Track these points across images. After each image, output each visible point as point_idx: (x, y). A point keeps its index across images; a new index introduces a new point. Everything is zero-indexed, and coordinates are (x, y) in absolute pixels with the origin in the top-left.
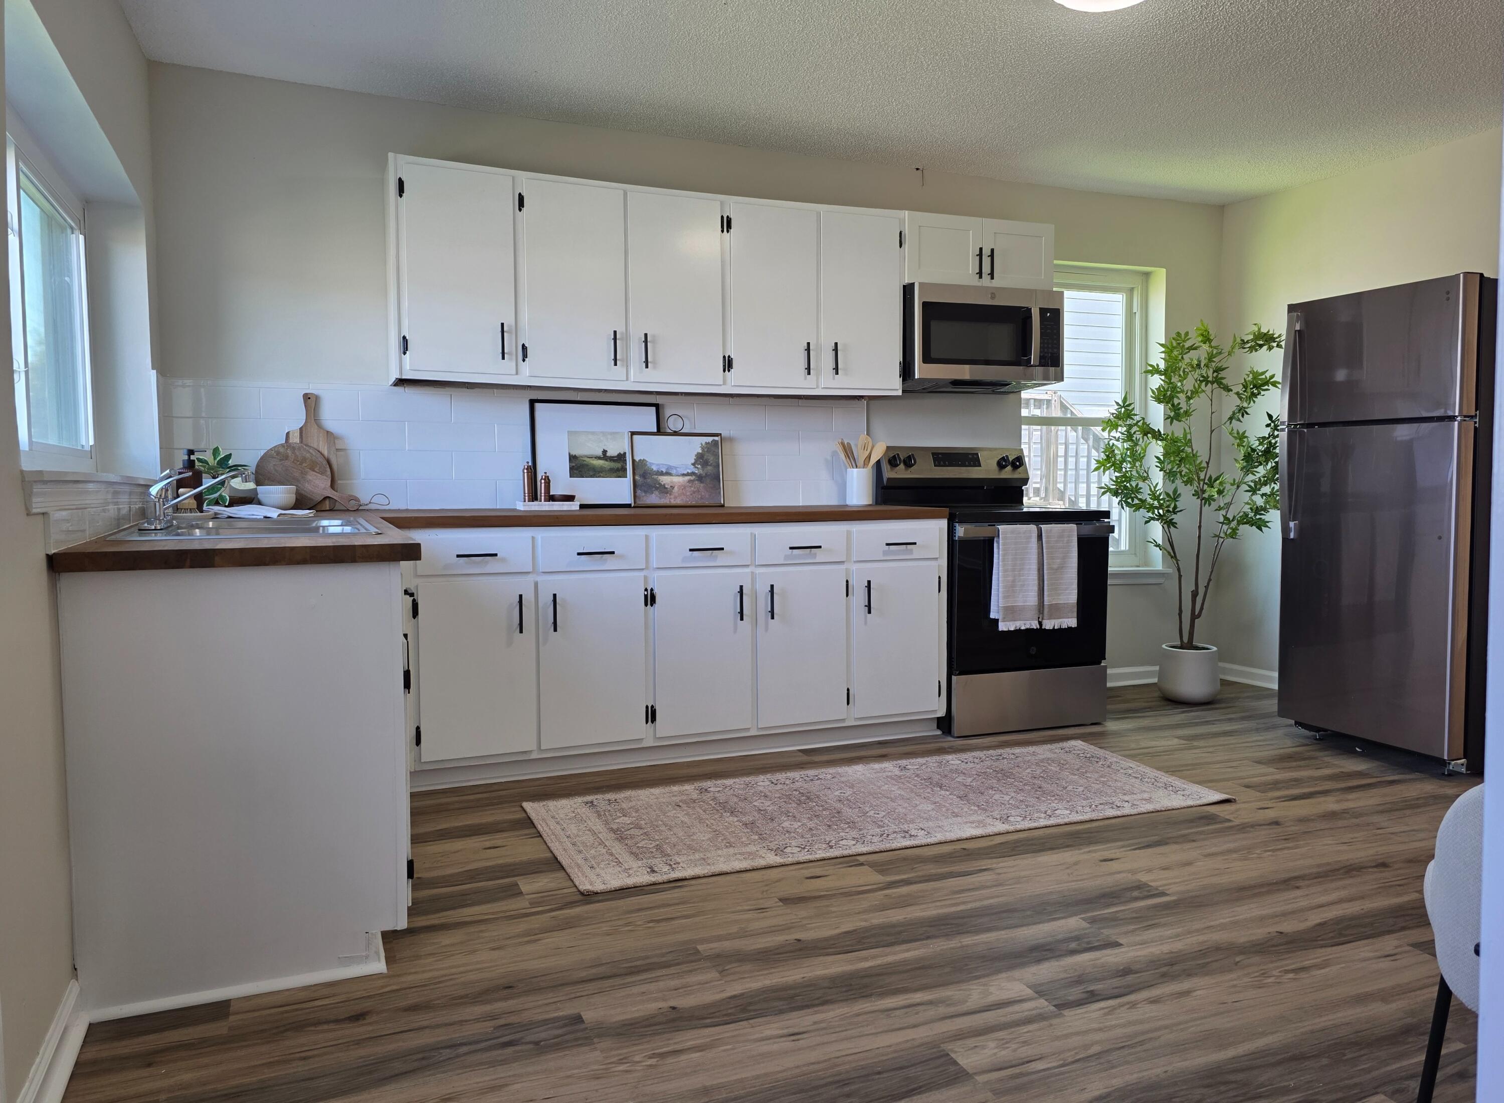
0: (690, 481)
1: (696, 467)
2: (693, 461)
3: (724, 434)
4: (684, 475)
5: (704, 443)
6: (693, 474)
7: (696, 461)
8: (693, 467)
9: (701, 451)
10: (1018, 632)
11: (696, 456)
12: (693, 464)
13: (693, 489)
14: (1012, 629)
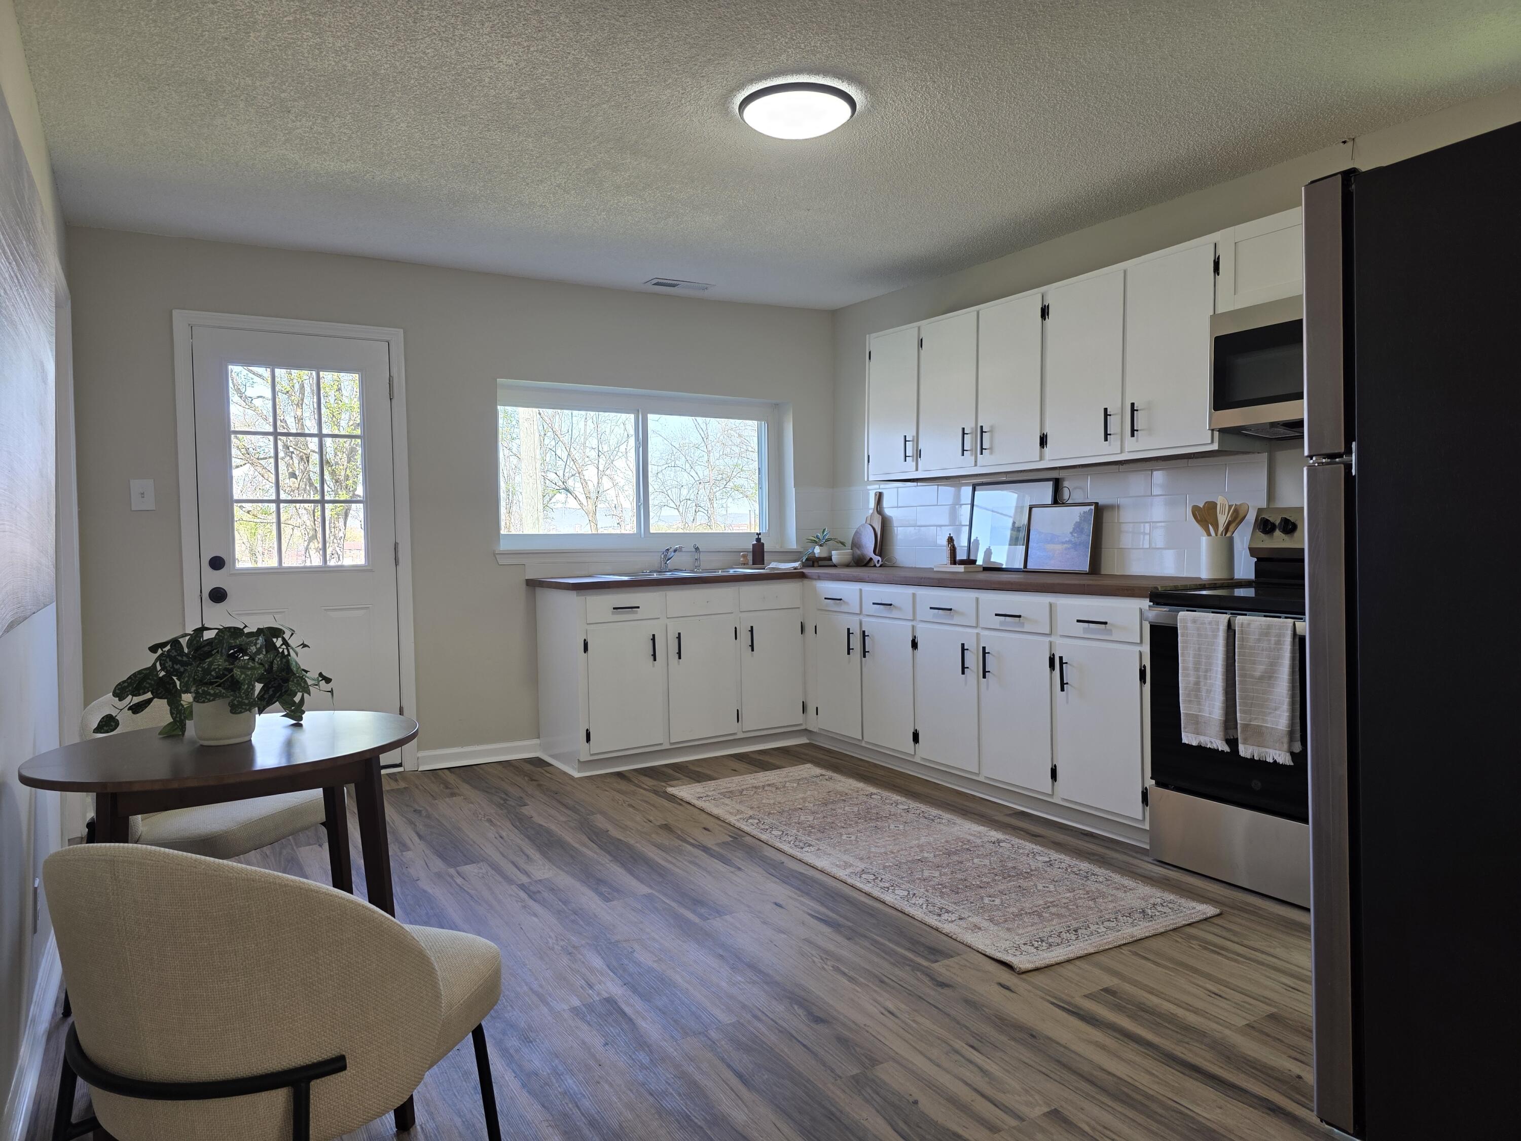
0: (1066, 549)
1: (1073, 536)
2: (1071, 530)
3: (1102, 501)
4: (1063, 543)
5: (1082, 512)
6: (1070, 542)
7: (1074, 529)
8: (1070, 535)
9: (1079, 521)
10: (1200, 748)
11: (1075, 525)
12: (1071, 533)
13: (1068, 556)
14: (1194, 744)
